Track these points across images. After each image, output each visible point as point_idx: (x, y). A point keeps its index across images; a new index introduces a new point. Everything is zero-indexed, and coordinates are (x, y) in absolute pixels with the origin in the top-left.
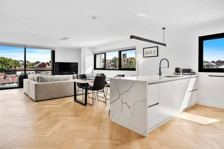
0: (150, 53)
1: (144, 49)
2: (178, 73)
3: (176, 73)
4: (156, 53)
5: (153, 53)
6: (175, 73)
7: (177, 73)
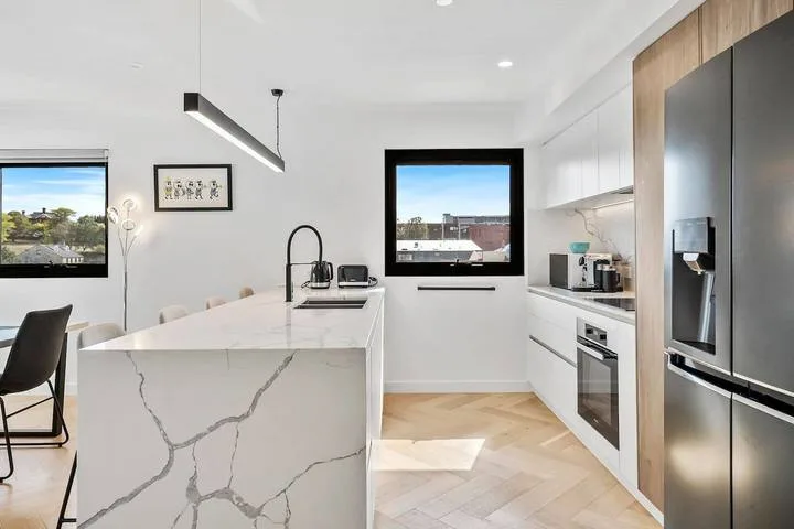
0: (194, 190)
1: (156, 168)
2: (325, 284)
3: (318, 285)
4: (223, 192)
5: (206, 193)
6: (314, 285)
7: (322, 281)
